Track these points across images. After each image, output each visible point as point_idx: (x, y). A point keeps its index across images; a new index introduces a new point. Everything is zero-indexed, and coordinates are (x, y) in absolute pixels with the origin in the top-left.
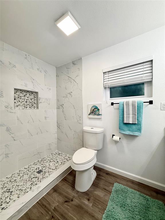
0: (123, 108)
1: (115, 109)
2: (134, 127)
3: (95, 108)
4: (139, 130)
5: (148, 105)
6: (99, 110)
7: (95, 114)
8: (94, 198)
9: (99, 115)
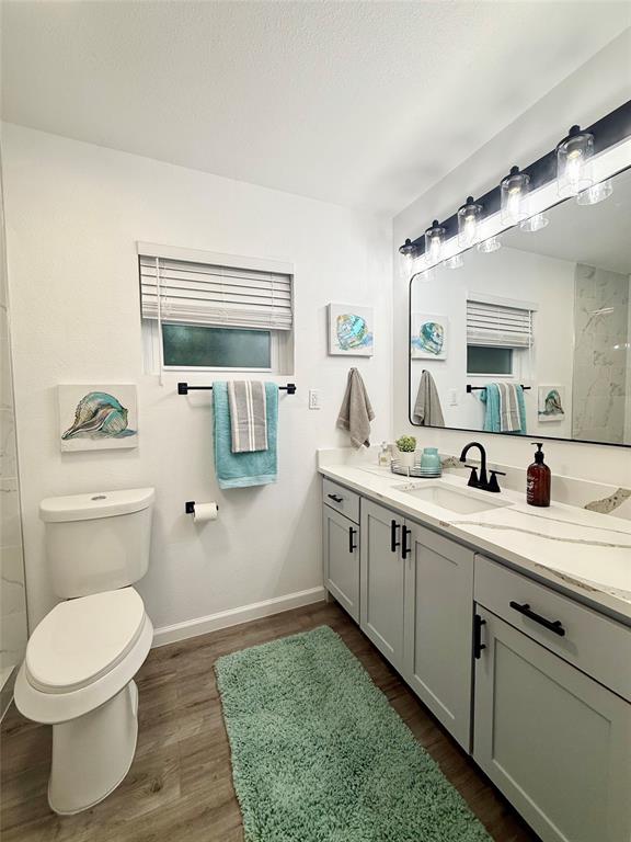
0: (229, 404)
1: (193, 407)
2: (259, 461)
3: (102, 406)
4: (273, 467)
5: (285, 395)
6: (123, 411)
7: (104, 432)
8: (175, 762)
9: (126, 433)
